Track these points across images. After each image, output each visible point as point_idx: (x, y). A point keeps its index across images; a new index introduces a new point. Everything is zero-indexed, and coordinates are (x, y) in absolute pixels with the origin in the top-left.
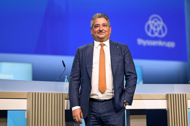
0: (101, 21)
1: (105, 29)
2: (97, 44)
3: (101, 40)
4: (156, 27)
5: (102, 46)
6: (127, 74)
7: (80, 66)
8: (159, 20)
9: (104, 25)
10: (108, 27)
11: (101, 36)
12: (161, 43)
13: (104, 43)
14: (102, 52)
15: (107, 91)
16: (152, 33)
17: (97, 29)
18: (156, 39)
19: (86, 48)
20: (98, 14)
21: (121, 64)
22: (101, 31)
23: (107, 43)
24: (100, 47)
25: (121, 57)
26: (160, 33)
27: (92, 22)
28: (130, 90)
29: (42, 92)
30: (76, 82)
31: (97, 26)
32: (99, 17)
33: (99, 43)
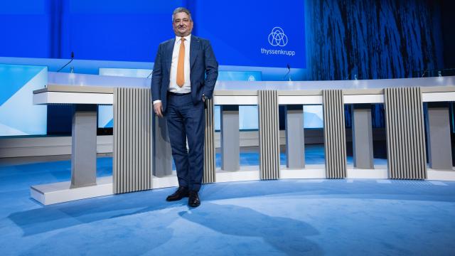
0: (182, 15)
1: (186, 23)
2: (178, 39)
3: (182, 35)
4: (278, 38)
5: (183, 40)
6: (208, 69)
7: (161, 62)
8: (281, 32)
9: (185, 20)
10: (189, 22)
11: (182, 31)
12: (282, 52)
13: (185, 38)
14: (183, 46)
15: (185, 85)
16: (275, 43)
17: (178, 24)
18: (278, 48)
19: (167, 44)
20: (178, 9)
21: (200, 59)
22: (182, 26)
23: (188, 38)
24: (180, 42)
25: (201, 51)
26: (282, 44)
27: (173, 17)
28: (209, 84)
29: (131, 87)
30: (158, 77)
31: (178, 21)
32: (180, 11)
33: (180, 38)
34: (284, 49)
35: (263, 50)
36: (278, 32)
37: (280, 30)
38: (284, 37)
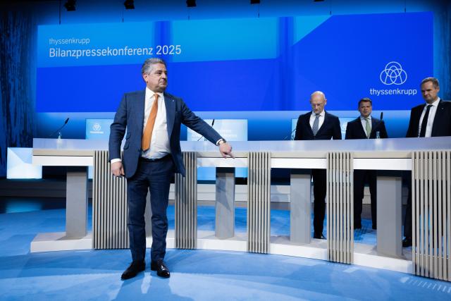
12: (398, 92)
16: (389, 81)
26: (398, 81)
34: (401, 87)
35: (373, 91)
36: (393, 68)
37: (396, 65)
38: (403, 74)
